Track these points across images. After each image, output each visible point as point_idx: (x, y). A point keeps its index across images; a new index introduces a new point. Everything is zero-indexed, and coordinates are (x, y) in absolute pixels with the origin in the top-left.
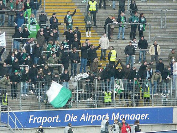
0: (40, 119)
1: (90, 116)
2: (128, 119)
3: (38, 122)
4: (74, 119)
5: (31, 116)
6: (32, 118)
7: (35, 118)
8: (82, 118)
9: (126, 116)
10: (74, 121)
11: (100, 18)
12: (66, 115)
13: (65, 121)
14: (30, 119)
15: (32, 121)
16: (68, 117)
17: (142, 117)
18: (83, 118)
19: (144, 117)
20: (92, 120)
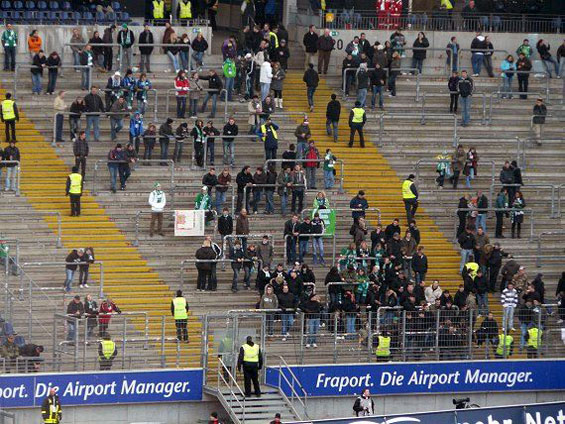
0: (335, 381)
1: (426, 376)
2: (495, 381)
3: (332, 385)
4: (398, 380)
5: (320, 376)
6: (322, 378)
7: (327, 379)
8: (411, 380)
9: (492, 375)
10: (398, 384)
11: (442, 198)
12: (384, 374)
13: (382, 384)
14: (319, 381)
15: (322, 384)
16: (386, 377)
17: (519, 377)
18: (414, 378)
19: (524, 378)
20: (431, 383)
